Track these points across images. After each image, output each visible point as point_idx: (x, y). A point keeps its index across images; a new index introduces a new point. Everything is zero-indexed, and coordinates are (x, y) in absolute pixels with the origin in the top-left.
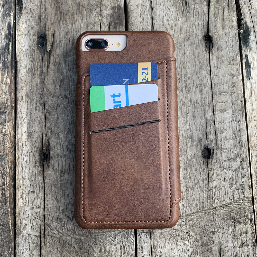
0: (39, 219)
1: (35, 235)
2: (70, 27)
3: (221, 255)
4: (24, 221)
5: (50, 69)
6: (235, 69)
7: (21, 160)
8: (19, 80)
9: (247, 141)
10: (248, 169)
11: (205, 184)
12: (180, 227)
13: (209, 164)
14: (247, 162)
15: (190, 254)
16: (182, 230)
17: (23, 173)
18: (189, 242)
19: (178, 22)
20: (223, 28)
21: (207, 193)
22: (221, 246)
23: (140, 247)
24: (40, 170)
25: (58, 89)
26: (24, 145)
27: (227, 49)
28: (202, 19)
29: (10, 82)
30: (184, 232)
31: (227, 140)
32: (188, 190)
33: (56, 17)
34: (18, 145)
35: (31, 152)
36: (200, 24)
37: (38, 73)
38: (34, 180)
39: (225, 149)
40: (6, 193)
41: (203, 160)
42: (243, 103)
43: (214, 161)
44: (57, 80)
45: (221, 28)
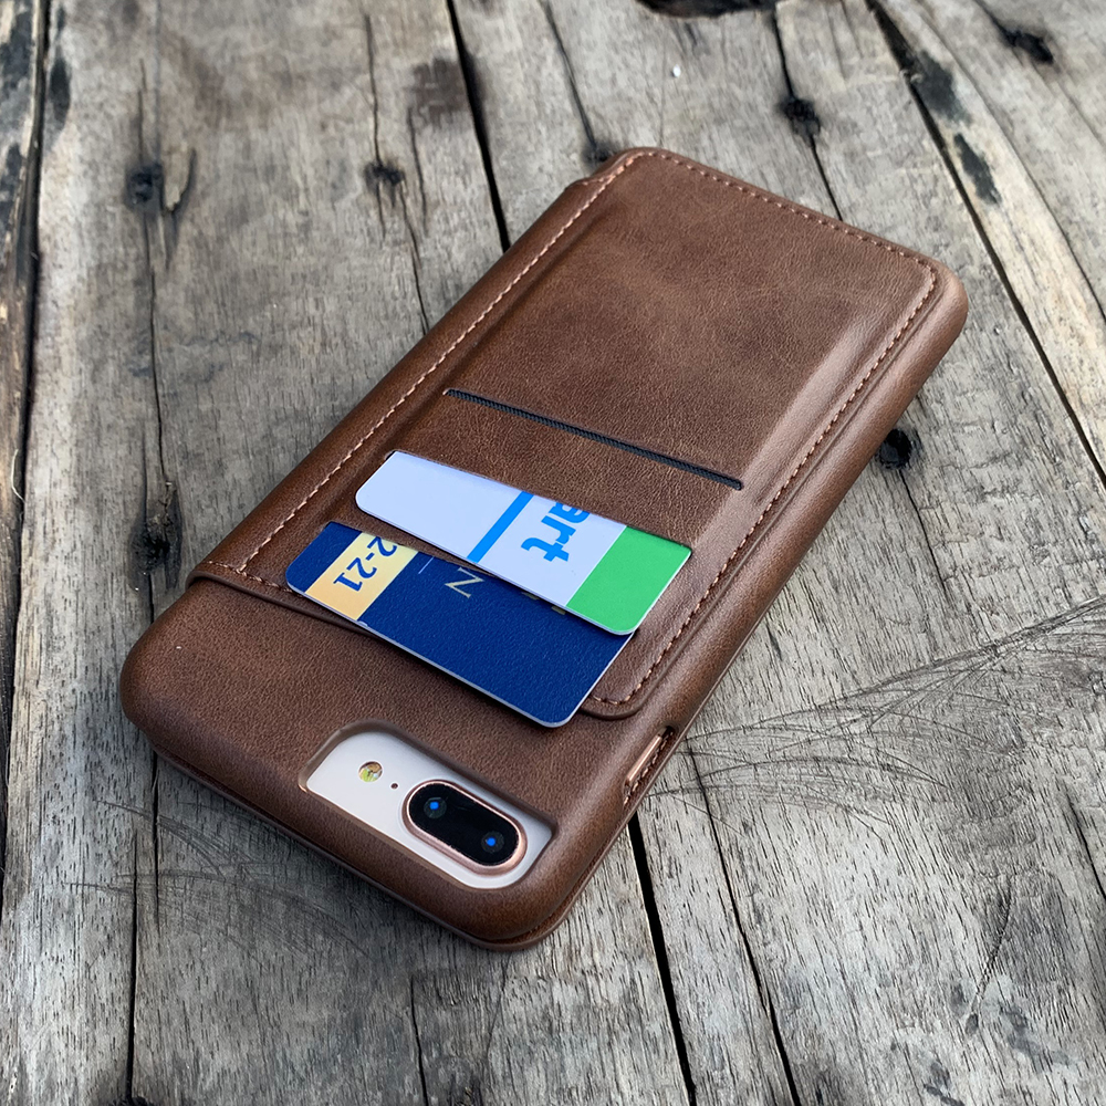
0: (128, 806)
1: (108, 881)
2: (255, 134)
3: (1086, 845)
4: (49, 830)
5: (176, 259)
6: (929, 180)
7: (41, 581)
8: (47, 308)
9: (1053, 388)
10: (1093, 481)
11: (915, 561)
12: (843, 744)
13: (915, 487)
14: (1079, 457)
15: (928, 859)
16: (856, 756)
17: (52, 626)
18: (909, 806)
19: (671, 81)
20: (845, 73)
21: (934, 592)
22: (1074, 802)
23: (665, 863)
24: (133, 605)
25: (211, 314)
26: (62, 519)
27: (879, 127)
28: (761, 64)
29: (9, 315)
30: (868, 764)
31: (964, 393)
32: (842, 590)
33: (201, 115)
34: (33, 525)
35: (91, 541)
36: (754, 74)
37: (130, 276)
38: (106, 646)
39: (967, 424)
41: (880, 475)
42: (992, 271)
43: (931, 472)
44: (207, 292)
45: (838, 76)
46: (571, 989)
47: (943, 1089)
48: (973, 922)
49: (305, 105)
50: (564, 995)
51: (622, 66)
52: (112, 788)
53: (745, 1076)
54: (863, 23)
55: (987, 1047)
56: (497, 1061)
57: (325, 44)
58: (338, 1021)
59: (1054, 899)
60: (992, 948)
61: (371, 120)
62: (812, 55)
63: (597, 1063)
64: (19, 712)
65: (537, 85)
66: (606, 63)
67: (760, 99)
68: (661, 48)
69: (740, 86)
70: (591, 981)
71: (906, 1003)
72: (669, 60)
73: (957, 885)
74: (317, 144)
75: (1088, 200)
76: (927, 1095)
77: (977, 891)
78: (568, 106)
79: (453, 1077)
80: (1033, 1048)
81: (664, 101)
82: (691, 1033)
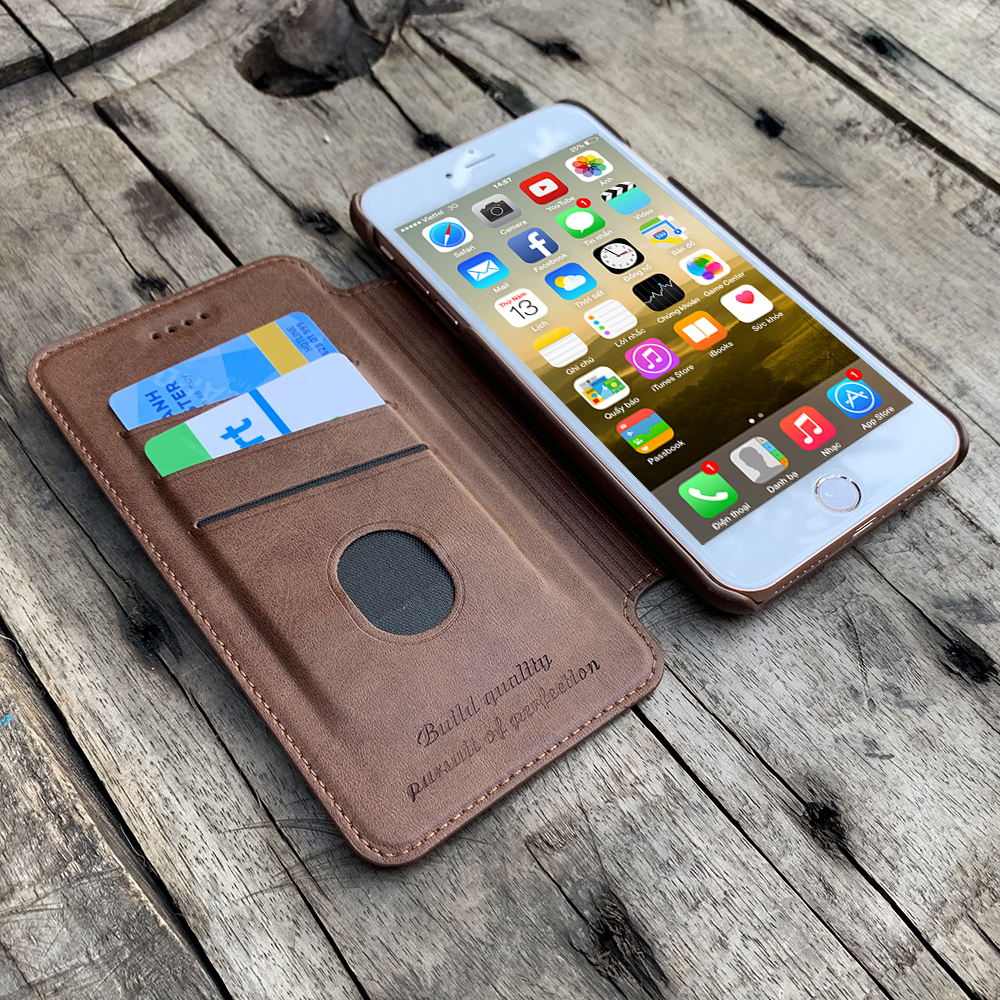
0: (249, 825)
1: (268, 884)
3: (875, 568)
4: (199, 870)
17: (103, 724)
24: (157, 681)
34: (36, 655)
35: (92, 648)
38: (156, 720)
40: (76, 817)
46: (630, 799)
47: (877, 752)
48: (839, 644)
49: (51, 251)
50: (629, 805)
51: (285, 146)
52: (228, 819)
53: (763, 801)
54: (440, 65)
55: (887, 716)
56: (612, 869)
57: (38, 197)
58: (493, 896)
59: (875, 609)
60: (857, 655)
61: (114, 246)
62: (418, 99)
63: (673, 837)
64: (118, 798)
65: (228, 179)
66: (270, 147)
67: (399, 142)
68: (304, 124)
69: (379, 136)
70: (639, 788)
71: (829, 711)
72: (316, 132)
73: (817, 625)
74: (81, 279)
75: (654, 150)
76: (870, 760)
77: (830, 624)
78: (260, 188)
79: (590, 892)
80: (912, 703)
81: (331, 164)
82: (717, 790)
